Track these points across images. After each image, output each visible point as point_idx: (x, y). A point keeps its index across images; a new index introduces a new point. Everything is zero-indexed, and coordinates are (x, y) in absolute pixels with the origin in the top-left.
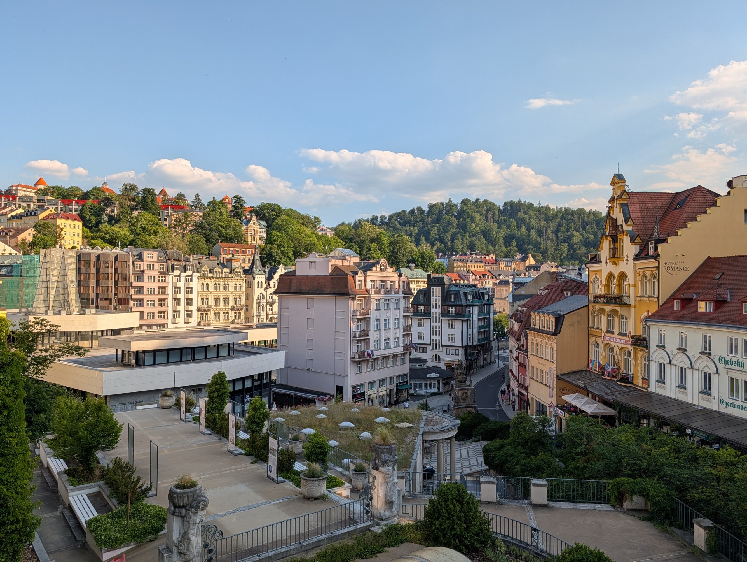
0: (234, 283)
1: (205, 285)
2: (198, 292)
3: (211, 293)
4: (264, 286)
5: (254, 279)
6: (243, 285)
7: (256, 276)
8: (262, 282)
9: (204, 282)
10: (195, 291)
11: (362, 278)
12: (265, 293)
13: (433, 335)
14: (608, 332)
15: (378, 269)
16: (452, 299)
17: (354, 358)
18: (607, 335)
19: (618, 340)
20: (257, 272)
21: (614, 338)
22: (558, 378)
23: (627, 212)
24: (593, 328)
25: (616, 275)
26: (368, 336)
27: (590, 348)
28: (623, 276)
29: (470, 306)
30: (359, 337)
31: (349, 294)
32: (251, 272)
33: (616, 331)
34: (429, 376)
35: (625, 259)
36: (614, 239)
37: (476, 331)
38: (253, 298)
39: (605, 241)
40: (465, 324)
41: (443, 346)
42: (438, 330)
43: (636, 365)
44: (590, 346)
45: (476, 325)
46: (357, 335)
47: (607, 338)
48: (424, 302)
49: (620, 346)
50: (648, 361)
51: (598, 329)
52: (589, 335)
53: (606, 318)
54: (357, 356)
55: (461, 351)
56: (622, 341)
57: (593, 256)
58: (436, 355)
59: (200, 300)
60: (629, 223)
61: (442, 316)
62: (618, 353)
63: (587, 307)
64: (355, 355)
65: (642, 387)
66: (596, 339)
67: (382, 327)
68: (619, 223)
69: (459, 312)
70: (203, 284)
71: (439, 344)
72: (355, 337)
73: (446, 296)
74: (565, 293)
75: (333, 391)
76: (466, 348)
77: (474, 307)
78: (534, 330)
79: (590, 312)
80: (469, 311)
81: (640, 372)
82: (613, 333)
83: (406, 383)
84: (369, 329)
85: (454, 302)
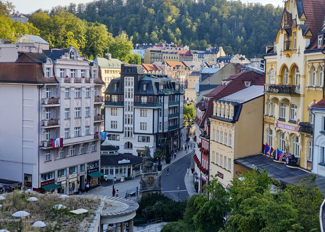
11: (51, 66)
13: (126, 123)
14: (280, 119)
15: (68, 58)
16: (145, 89)
17: (43, 146)
18: (279, 122)
19: (288, 127)
21: (285, 125)
22: (235, 162)
23: (301, 7)
24: (267, 116)
25: (289, 67)
26: (58, 124)
27: (264, 134)
28: (295, 67)
29: (161, 95)
30: (48, 125)
31: (36, 82)
33: (287, 119)
34: (120, 162)
35: (298, 52)
36: (289, 33)
37: (166, 119)
39: (281, 34)
40: (156, 113)
41: (135, 133)
42: (130, 118)
43: (302, 149)
44: (265, 132)
45: (166, 113)
46: (46, 124)
47: (279, 125)
48: (117, 91)
49: (290, 132)
50: (313, 145)
51: (272, 116)
52: (264, 123)
53: (279, 106)
54: (46, 145)
55: (152, 138)
56: (291, 128)
57: (269, 49)
58: (128, 143)
60: (302, 18)
61: (134, 105)
62: (288, 139)
63: (263, 97)
64: (43, 144)
65: (307, 170)
66: (270, 126)
67: (73, 115)
68: (294, 18)
69: (151, 100)
71: (132, 132)
72: (43, 125)
73: (138, 85)
74: (245, 83)
75: (21, 180)
76: (157, 135)
77: (165, 97)
78: (216, 118)
79: (266, 102)
80: (160, 100)
81: (306, 156)
82: (284, 120)
83: (97, 170)
84: (58, 118)
85: (146, 91)
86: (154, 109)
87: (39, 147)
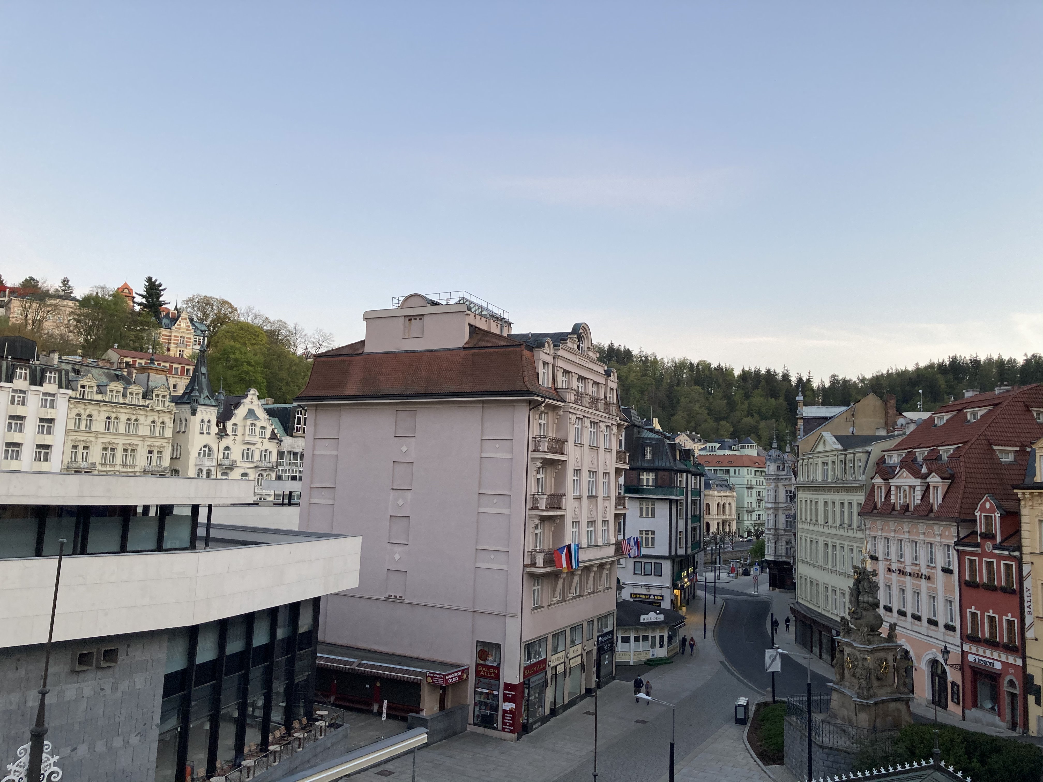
0: (150, 419)
1: (84, 417)
2: (68, 432)
3: (96, 437)
4: (214, 430)
5: (194, 413)
6: (169, 424)
7: (200, 409)
8: (209, 422)
9: (82, 412)
10: (59, 428)
11: (552, 359)
12: (214, 447)
15: (576, 347)
16: (648, 456)
17: (534, 565)
20: (201, 401)
29: (682, 471)
31: (528, 393)
32: (189, 398)
34: (642, 619)
37: (689, 525)
38: (188, 453)
40: (674, 509)
46: (540, 505)
54: (540, 561)
59: (69, 450)
64: (534, 559)
67: (585, 488)
69: (662, 482)
70: (79, 415)
72: (535, 508)
75: (468, 659)
83: (610, 637)
84: (561, 492)
85: (652, 461)
86: (671, 501)
87: (524, 567)
